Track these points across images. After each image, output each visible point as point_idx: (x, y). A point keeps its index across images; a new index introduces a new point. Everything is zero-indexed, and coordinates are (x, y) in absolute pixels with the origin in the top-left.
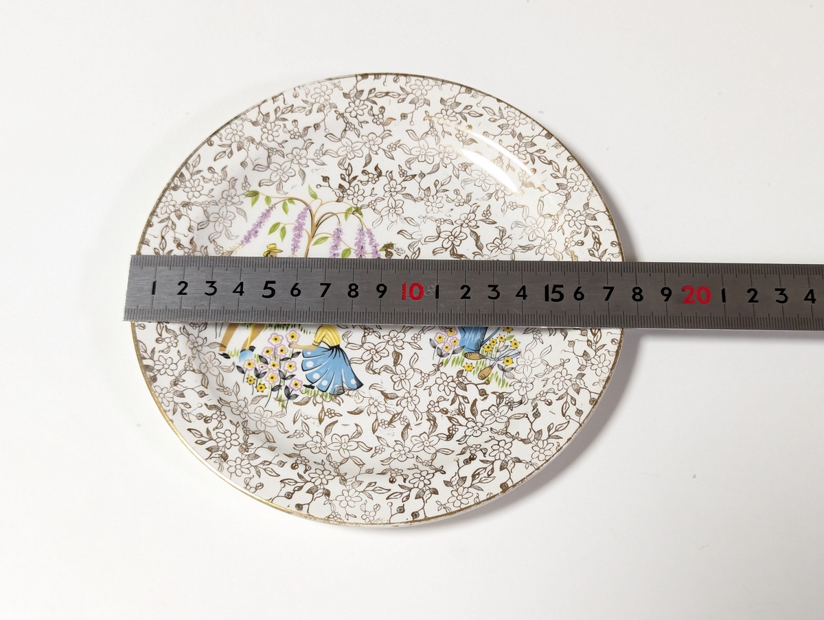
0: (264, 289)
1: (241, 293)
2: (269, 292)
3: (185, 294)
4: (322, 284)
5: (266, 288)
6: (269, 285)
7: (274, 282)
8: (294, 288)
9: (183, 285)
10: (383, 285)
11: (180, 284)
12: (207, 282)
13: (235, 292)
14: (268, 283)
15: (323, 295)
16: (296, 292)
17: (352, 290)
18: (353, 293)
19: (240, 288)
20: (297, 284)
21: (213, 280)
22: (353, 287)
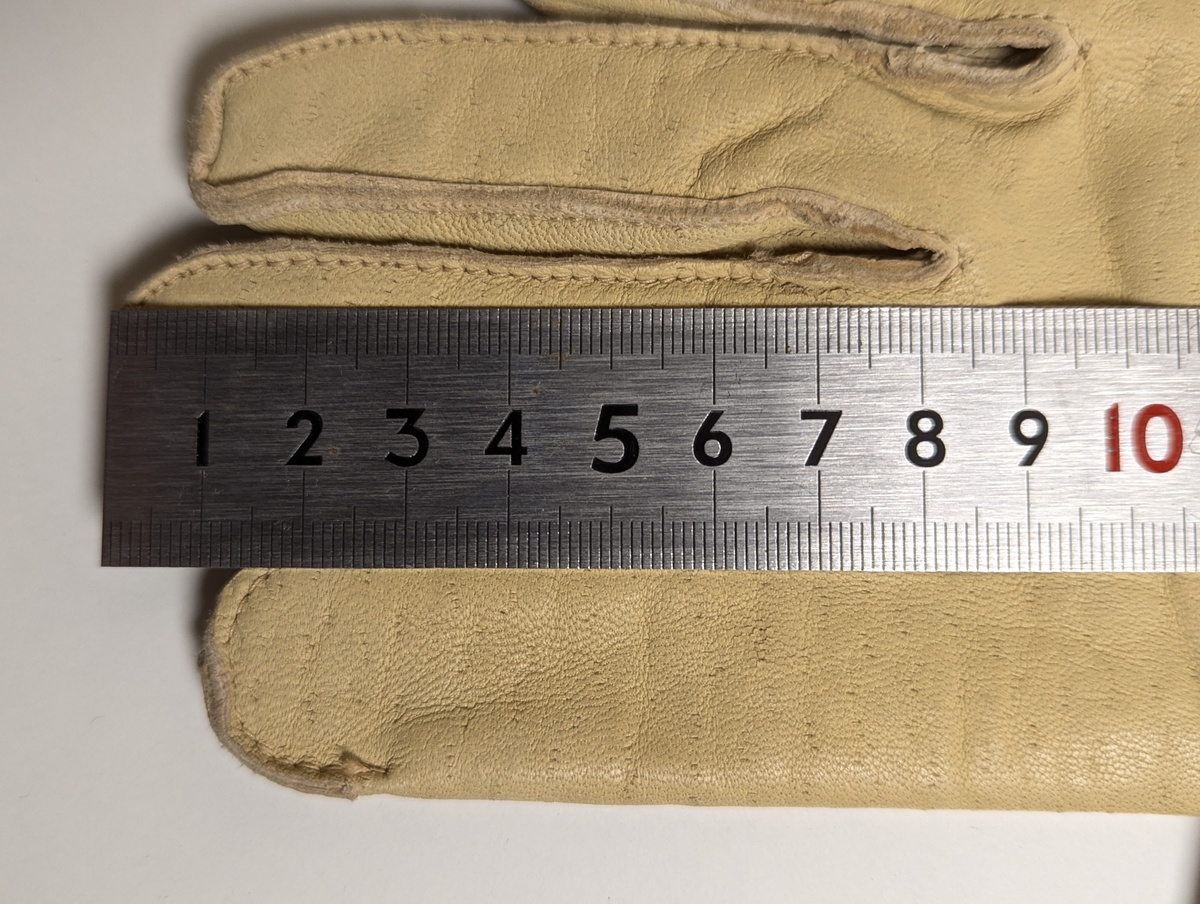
0: (598, 438)
1: (517, 452)
2: (615, 450)
3: (317, 461)
4: (807, 415)
5: (604, 432)
6: (618, 422)
7: (631, 410)
8: (705, 434)
9: (306, 426)
10: (1036, 415)
11: (293, 423)
12: (393, 414)
13: (493, 449)
14: (609, 411)
15: (814, 459)
16: (713, 448)
17: (920, 436)
18: (926, 450)
19: (510, 432)
20: (715, 417)
21: (411, 406)
22: (926, 425)
